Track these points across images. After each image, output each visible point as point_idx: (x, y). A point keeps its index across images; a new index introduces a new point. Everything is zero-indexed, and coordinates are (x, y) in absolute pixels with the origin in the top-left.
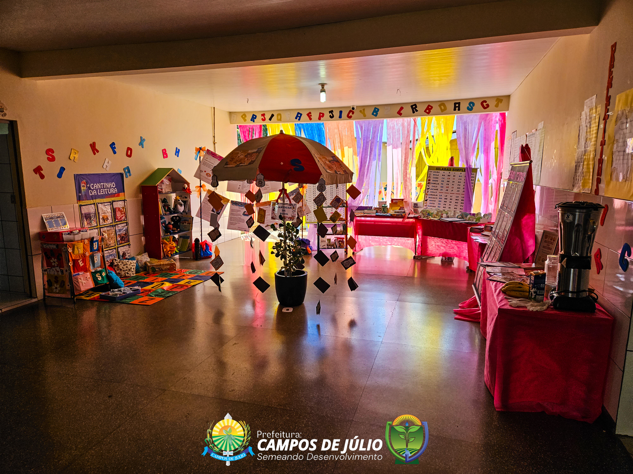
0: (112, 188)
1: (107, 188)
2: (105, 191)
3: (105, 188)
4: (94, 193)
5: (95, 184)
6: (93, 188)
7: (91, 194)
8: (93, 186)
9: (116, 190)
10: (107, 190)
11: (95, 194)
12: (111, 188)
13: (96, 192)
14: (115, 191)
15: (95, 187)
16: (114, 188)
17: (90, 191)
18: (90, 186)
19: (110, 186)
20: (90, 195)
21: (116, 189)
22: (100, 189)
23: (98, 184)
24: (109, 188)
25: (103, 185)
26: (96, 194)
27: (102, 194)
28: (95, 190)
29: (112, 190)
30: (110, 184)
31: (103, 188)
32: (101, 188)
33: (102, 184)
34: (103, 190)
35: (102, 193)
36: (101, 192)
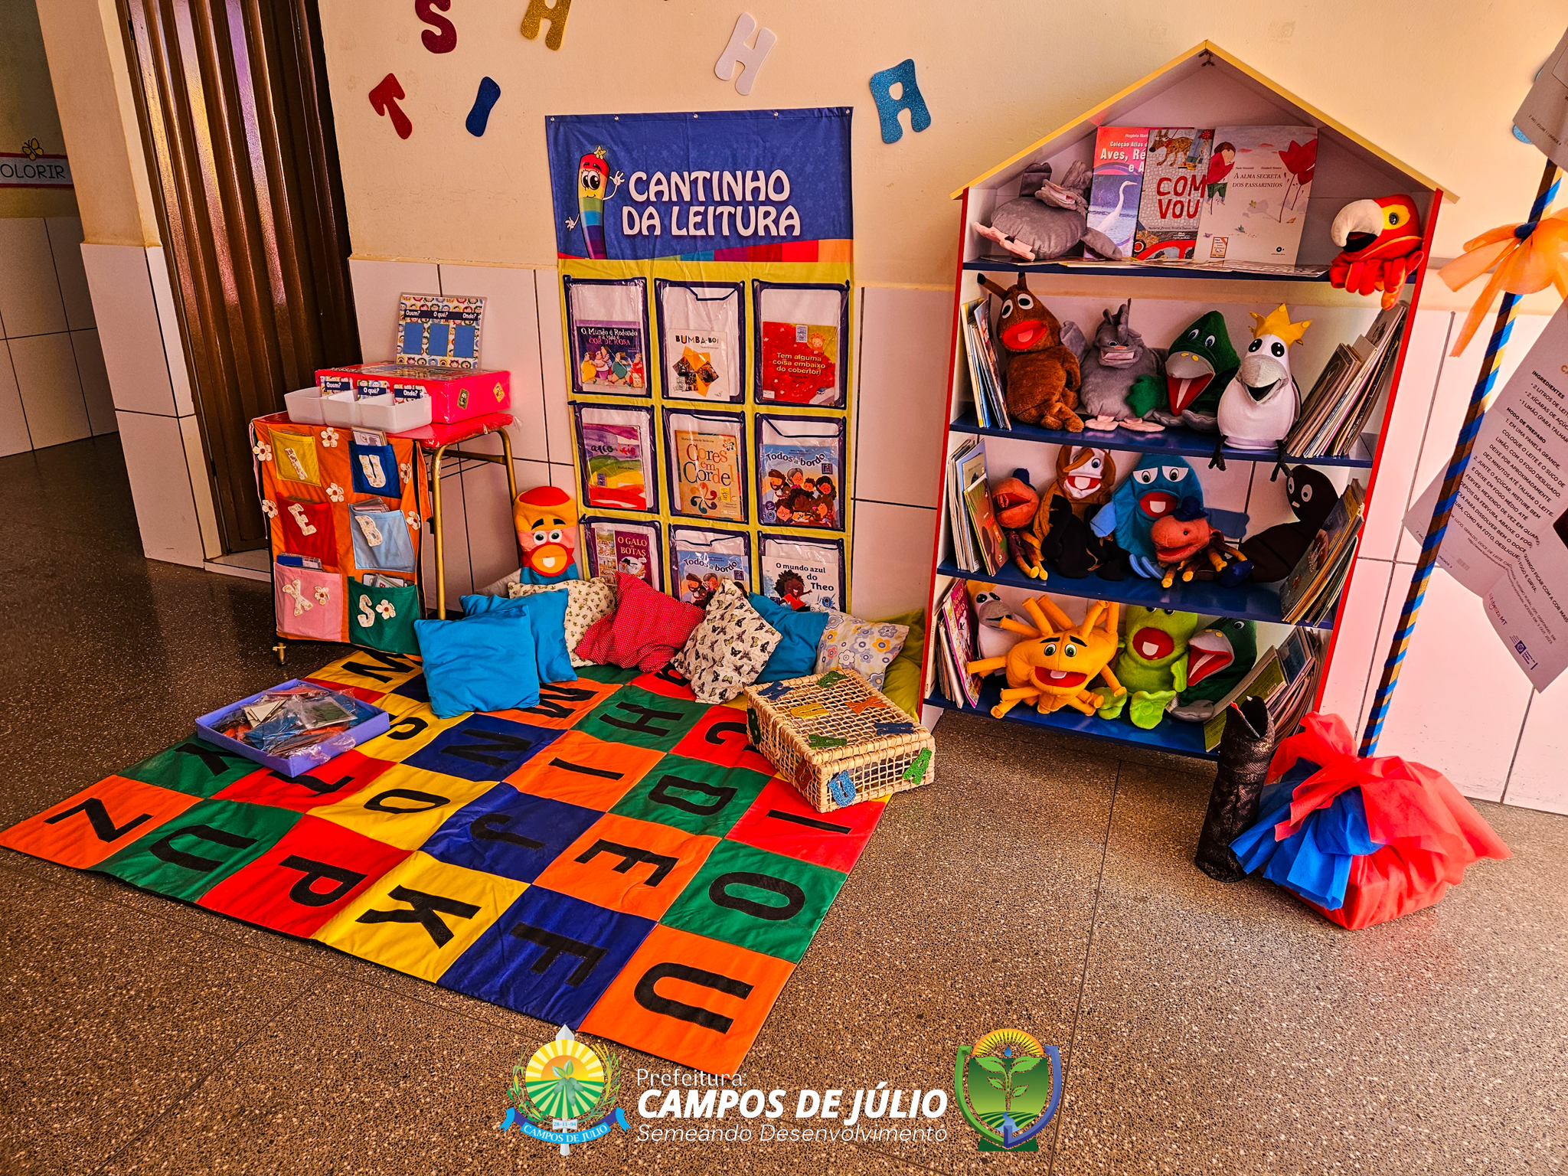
0: (768, 201)
1: (732, 202)
2: (718, 218)
3: (722, 203)
4: (646, 223)
5: (659, 175)
6: (641, 198)
7: (632, 227)
8: (642, 186)
9: (796, 221)
10: (732, 217)
11: (651, 228)
12: (757, 204)
13: (656, 221)
14: (784, 223)
15: (653, 189)
16: (780, 206)
17: (626, 210)
18: (625, 186)
19: (756, 191)
20: (627, 231)
21: (790, 209)
22: (684, 206)
23: (675, 177)
24: (743, 202)
25: (707, 183)
26: (658, 232)
27: (693, 232)
28: (651, 209)
29: (767, 214)
30: (755, 178)
31: (709, 201)
32: (694, 200)
33: (701, 175)
34: (705, 214)
35: (697, 226)
36: (693, 220)
